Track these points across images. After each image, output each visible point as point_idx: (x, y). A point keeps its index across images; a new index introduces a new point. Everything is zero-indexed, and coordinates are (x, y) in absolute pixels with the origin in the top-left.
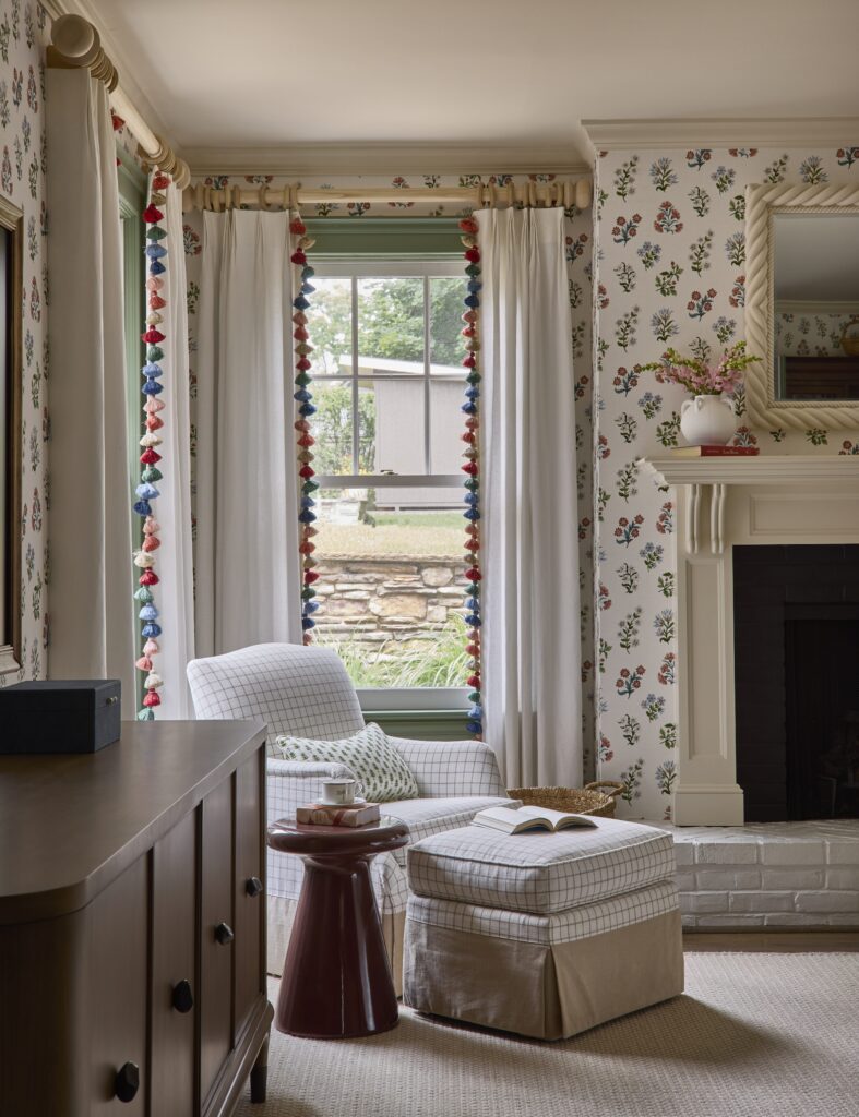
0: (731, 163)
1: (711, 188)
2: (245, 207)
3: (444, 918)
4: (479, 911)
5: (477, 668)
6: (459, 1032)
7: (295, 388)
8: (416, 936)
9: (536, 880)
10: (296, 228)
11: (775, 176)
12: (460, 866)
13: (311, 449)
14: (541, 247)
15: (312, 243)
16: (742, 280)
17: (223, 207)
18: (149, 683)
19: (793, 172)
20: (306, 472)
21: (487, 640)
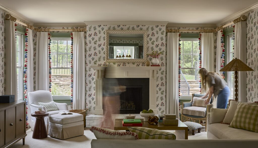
0: (104, 27)
1: (101, 30)
2: (42, 31)
3: (52, 125)
4: (56, 124)
5: (72, 93)
6: (53, 138)
7: (49, 56)
8: (50, 127)
9: (61, 120)
10: (49, 34)
11: (109, 29)
12: (54, 119)
13: (51, 64)
14: (81, 37)
15: (51, 36)
16: (105, 42)
17: (40, 31)
18: (25, 95)
19: (112, 29)
20: (50, 67)
21: (73, 90)
